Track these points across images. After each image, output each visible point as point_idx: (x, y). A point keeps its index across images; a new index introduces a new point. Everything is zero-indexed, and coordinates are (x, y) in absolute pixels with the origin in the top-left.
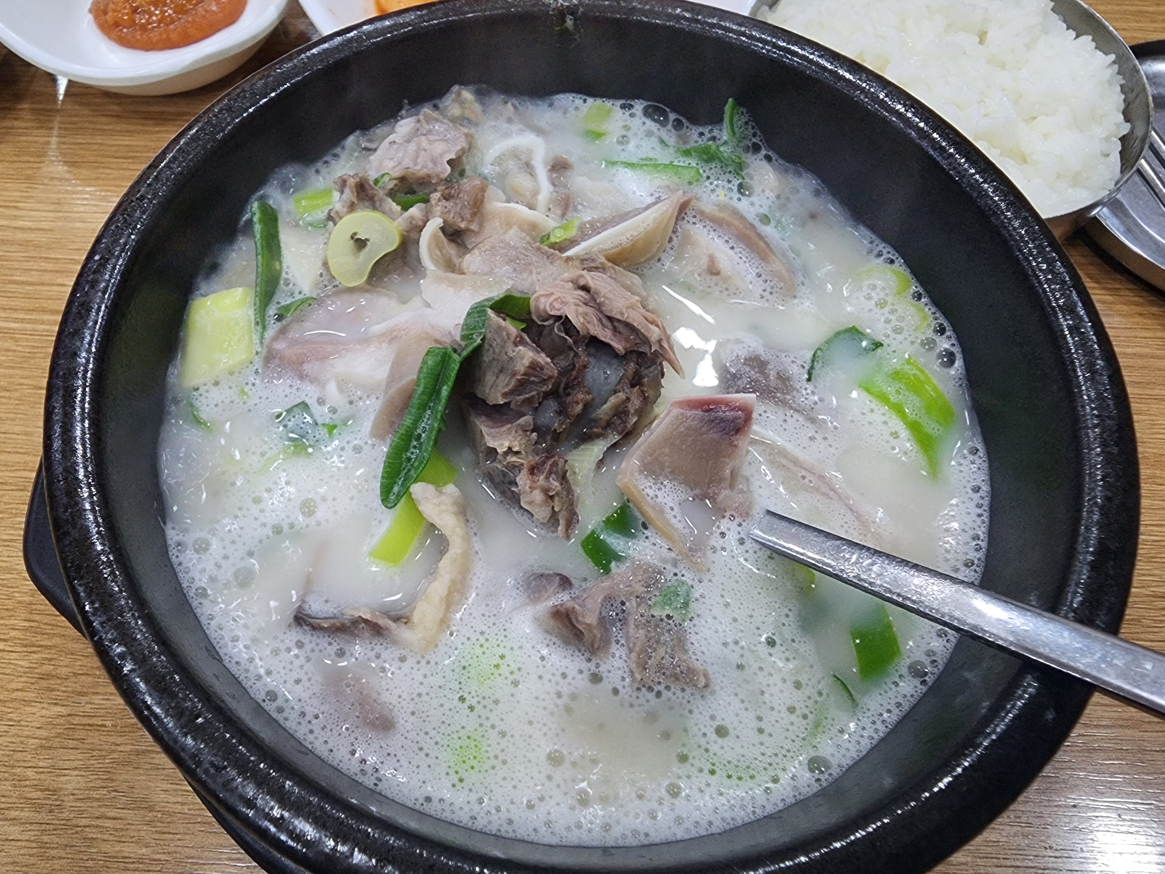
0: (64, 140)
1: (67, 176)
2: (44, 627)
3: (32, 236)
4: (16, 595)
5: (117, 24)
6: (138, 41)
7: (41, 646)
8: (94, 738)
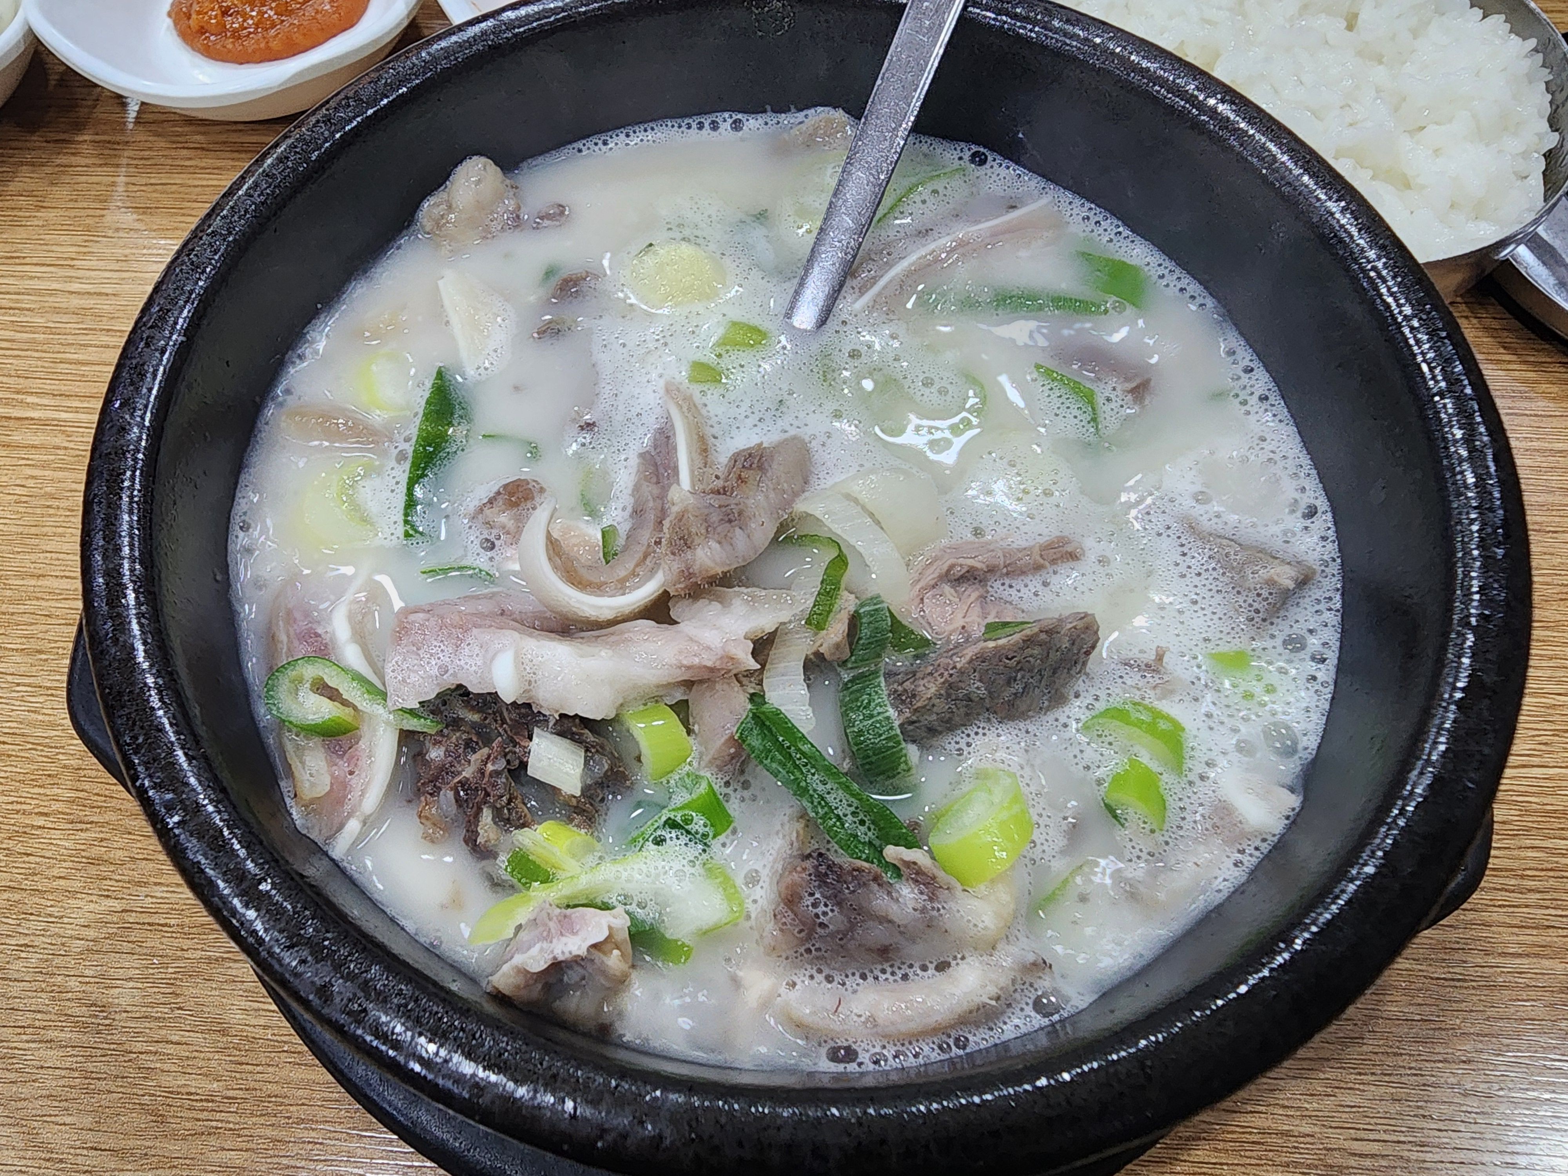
0: (133, 180)
1: (137, 225)
2: (96, 798)
3: (89, 302)
4: (61, 757)
5: (202, 31)
6: (229, 51)
7: (92, 822)
8: (153, 941)
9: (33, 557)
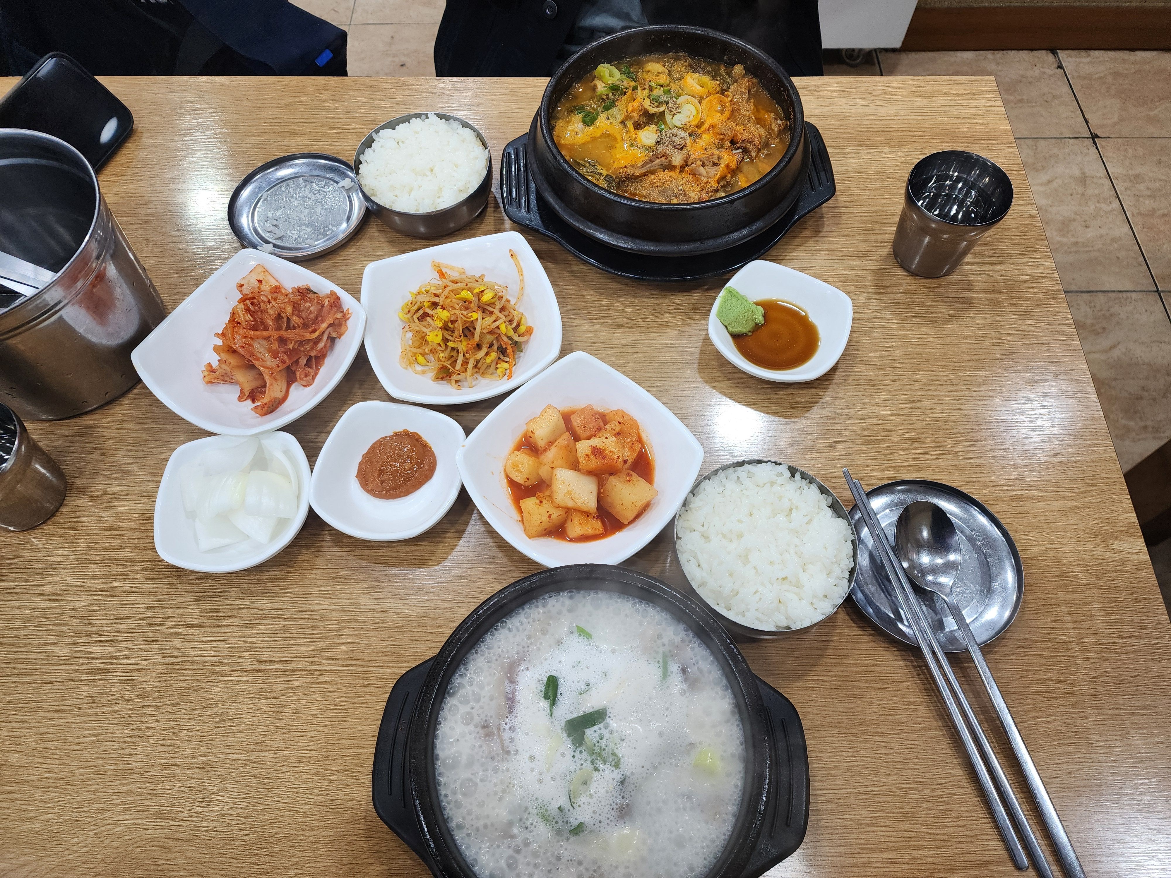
9: (336, 731)
